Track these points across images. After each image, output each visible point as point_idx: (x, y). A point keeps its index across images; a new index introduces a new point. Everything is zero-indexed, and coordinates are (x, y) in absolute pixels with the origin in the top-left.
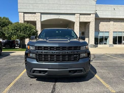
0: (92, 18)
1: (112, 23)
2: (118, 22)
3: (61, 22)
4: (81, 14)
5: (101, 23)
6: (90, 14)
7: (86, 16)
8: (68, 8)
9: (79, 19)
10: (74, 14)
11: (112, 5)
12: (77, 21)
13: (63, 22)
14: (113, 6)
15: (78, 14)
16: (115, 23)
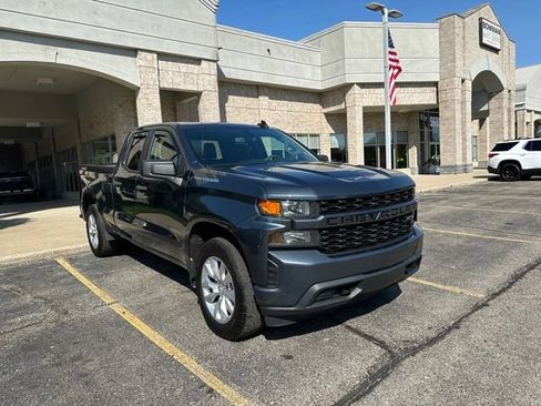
0: (207, 77)
1: (264, 100)
2: (281, 99)
3: (40, 80)
4: (162, 56)
5: (230, 97)
6: (197, 61)
7: (184, 67)
8: (101, 20)
9: (155, 76)
10: (133, 52)
11: (261, 36)
12: (151, 83)
13: (54, 80)
14: (264, 40)
15: (149, 56)
16: (275, 103)
